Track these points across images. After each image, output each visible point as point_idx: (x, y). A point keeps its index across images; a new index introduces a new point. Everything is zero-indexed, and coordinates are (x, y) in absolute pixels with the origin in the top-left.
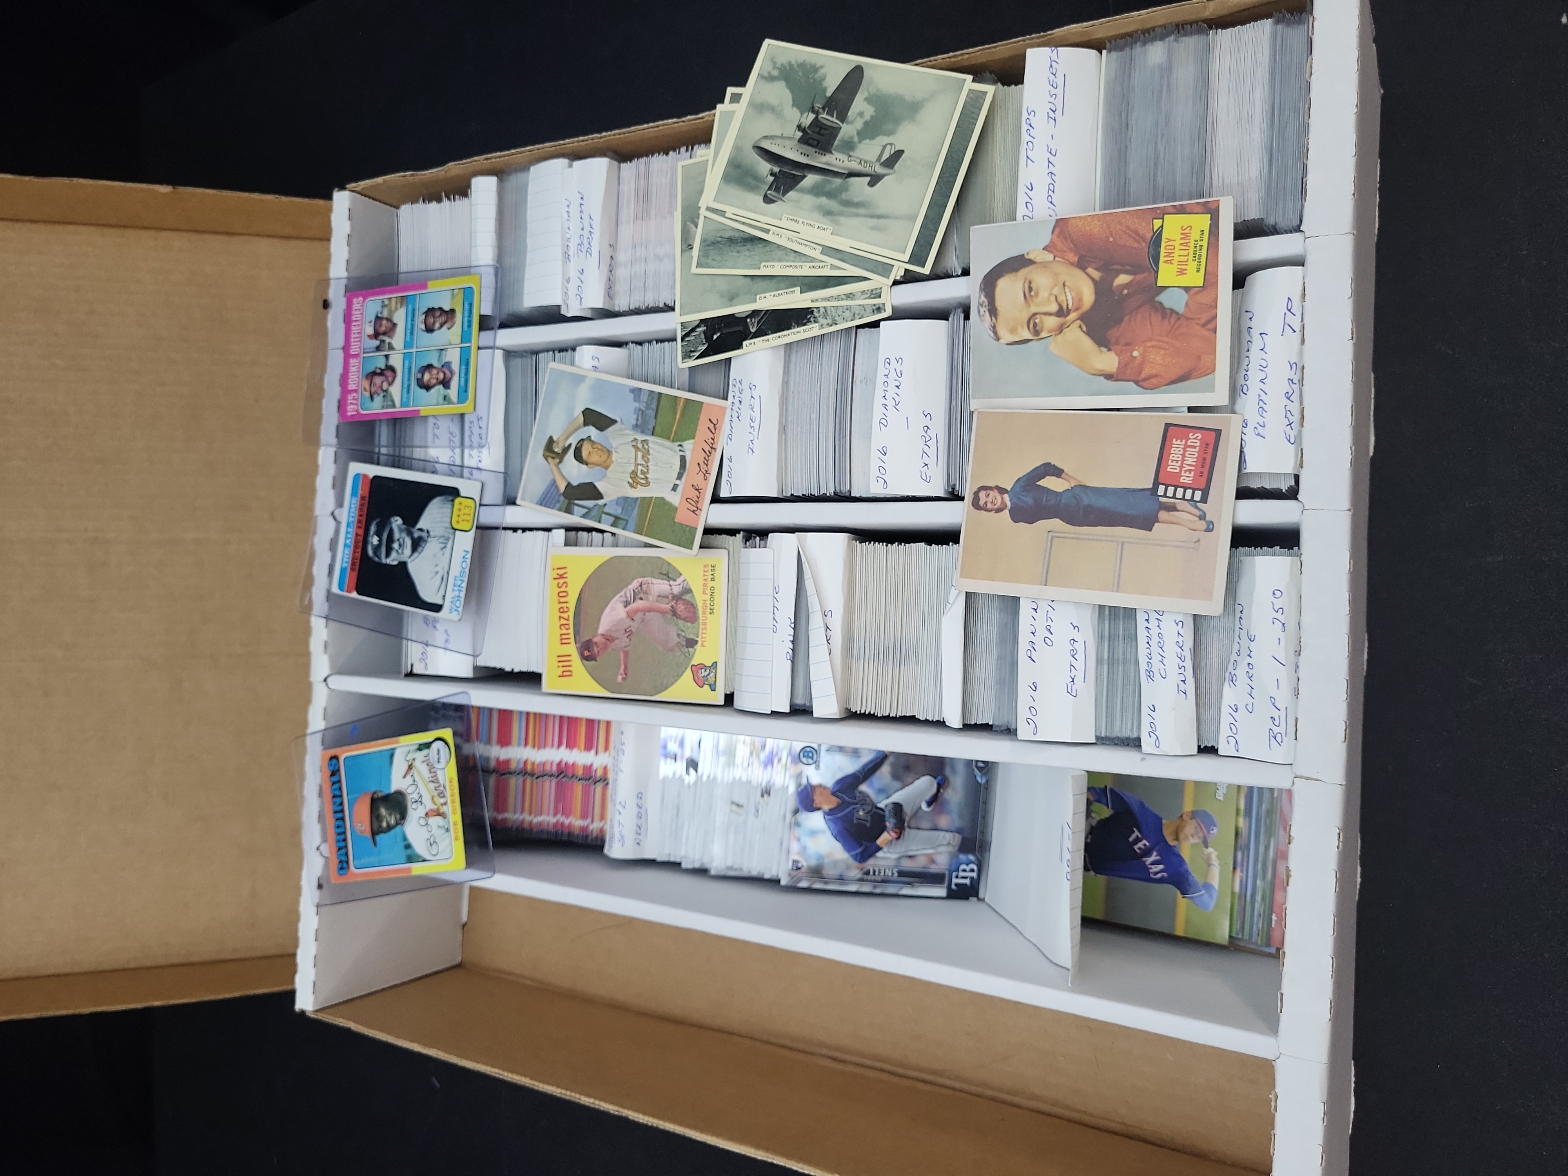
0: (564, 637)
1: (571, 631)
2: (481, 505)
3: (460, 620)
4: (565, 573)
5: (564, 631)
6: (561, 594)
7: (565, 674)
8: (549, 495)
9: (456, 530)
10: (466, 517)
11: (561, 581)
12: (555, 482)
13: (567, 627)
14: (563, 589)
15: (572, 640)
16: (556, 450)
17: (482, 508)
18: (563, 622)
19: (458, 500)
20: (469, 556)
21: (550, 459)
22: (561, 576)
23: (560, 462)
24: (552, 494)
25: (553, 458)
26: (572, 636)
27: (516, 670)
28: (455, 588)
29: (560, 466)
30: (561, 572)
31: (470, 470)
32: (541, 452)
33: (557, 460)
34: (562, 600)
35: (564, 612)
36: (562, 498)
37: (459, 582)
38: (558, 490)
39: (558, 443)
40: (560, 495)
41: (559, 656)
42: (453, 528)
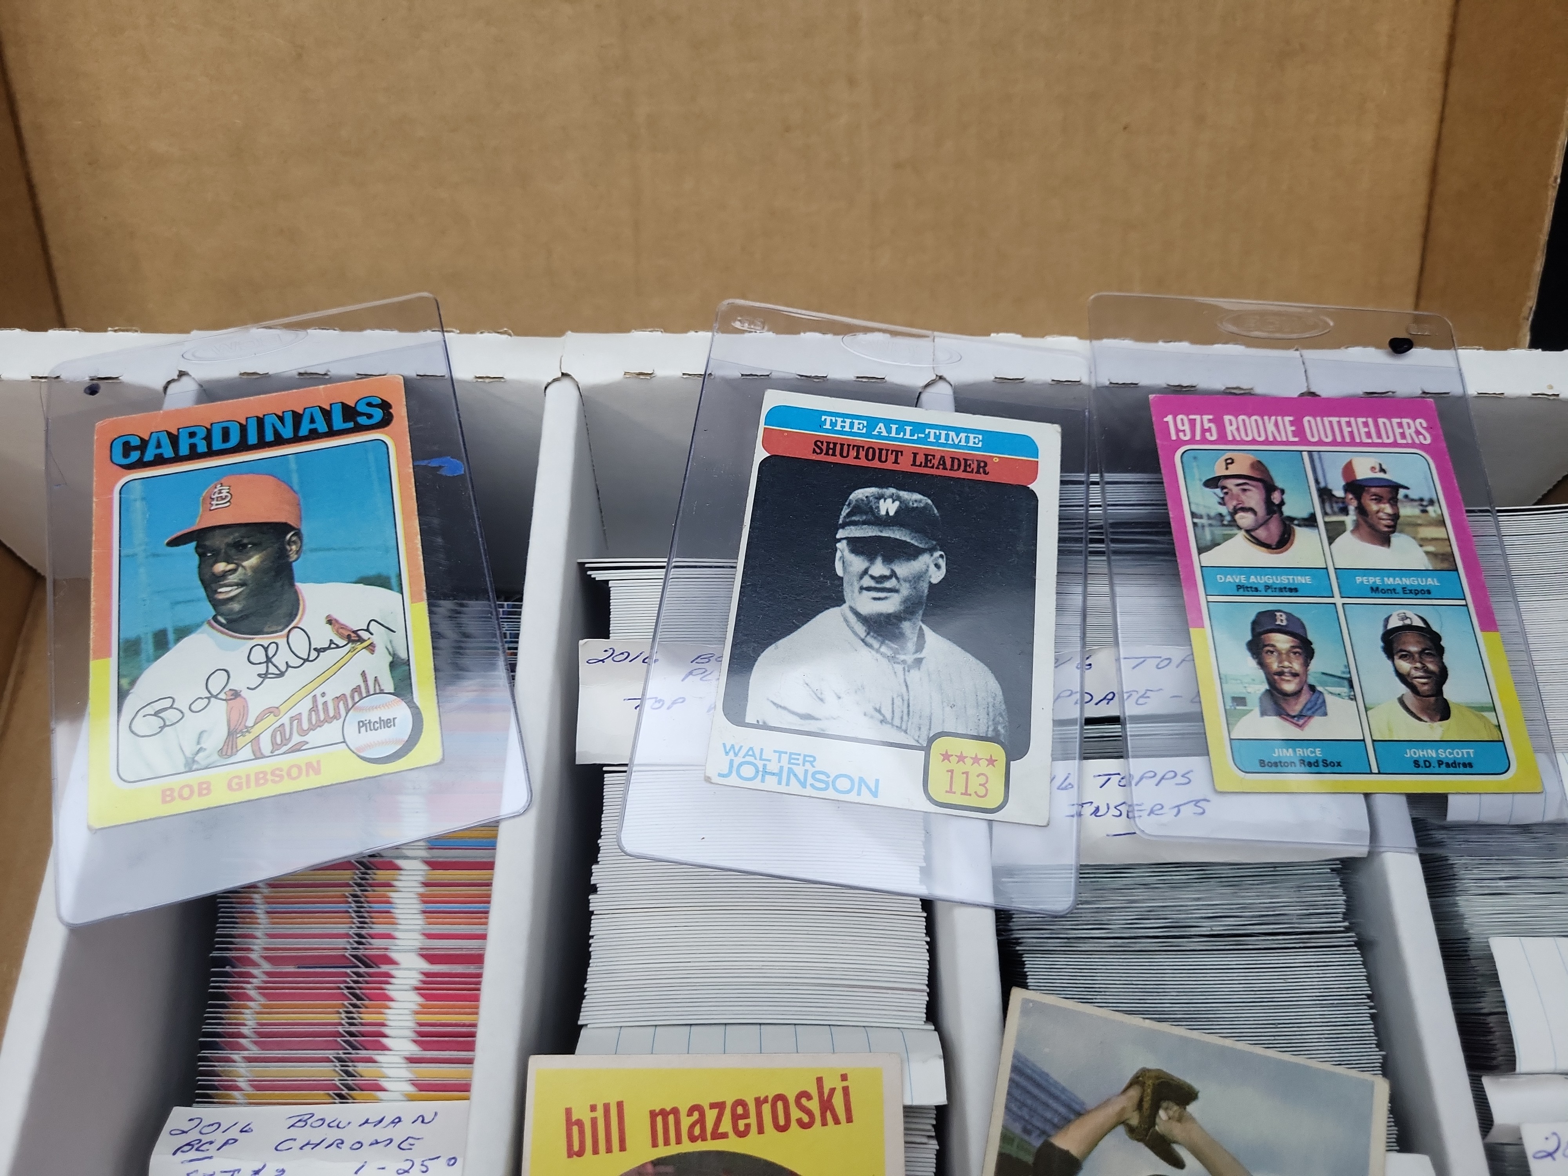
0: (671, 1118)
1: (687, 1147)
2: (990, 822)
3: (708, 780)
4: (837, 1121)
5: (686, 1122)
6: (780, 1104)
7: (575, 1129)
8: (1043, 1096)
9: (927, 749)
10: (959, 781)
11: (814, 1105)
12: (1079, 1114)
13: (697, 1131)
14: (796, 1113)
15: (663, 1152)
16: (1162, 1113)
17: (984, 825)
18: (711, 1116)
19: (998, 752)
20: (866, 797)
21: (1134, 1093)
22: (826, 1105)
23: (1132, 1131)
24: (1047, 1106)
25: (1140, 1106)
26: (674, 1149)
27: (595, 902)
28: (785, 758)
29: (1121, 1129)
30: (838, 1101)
31: (1073, 780)
32: (1152, 1064)
33: (1135, 1121)
34: (766, 1109)
35: (735, 1118)
36: (1037, 1143)
37: (799, 771)
38: (1058, 1127)
39: (1180, 1120)
40: (1043, 1133)
41: (620, 1105)
42: (931, 740)
